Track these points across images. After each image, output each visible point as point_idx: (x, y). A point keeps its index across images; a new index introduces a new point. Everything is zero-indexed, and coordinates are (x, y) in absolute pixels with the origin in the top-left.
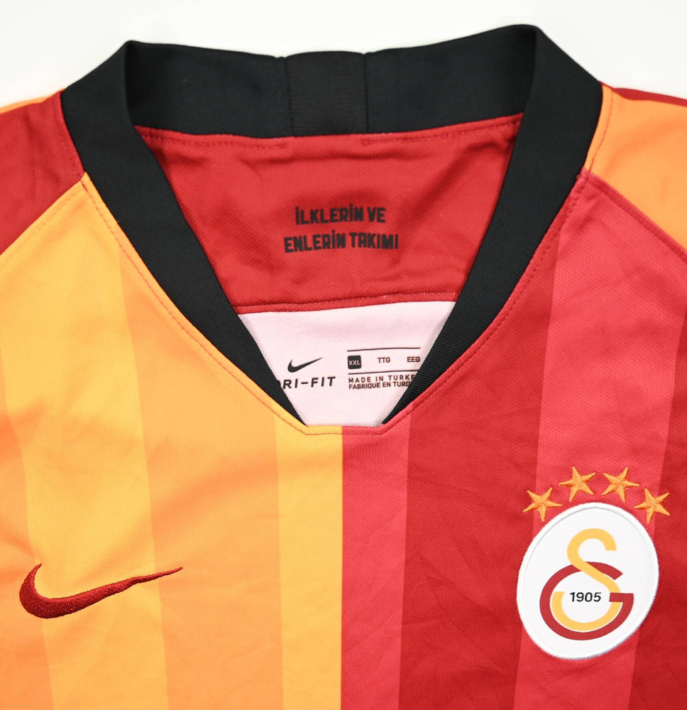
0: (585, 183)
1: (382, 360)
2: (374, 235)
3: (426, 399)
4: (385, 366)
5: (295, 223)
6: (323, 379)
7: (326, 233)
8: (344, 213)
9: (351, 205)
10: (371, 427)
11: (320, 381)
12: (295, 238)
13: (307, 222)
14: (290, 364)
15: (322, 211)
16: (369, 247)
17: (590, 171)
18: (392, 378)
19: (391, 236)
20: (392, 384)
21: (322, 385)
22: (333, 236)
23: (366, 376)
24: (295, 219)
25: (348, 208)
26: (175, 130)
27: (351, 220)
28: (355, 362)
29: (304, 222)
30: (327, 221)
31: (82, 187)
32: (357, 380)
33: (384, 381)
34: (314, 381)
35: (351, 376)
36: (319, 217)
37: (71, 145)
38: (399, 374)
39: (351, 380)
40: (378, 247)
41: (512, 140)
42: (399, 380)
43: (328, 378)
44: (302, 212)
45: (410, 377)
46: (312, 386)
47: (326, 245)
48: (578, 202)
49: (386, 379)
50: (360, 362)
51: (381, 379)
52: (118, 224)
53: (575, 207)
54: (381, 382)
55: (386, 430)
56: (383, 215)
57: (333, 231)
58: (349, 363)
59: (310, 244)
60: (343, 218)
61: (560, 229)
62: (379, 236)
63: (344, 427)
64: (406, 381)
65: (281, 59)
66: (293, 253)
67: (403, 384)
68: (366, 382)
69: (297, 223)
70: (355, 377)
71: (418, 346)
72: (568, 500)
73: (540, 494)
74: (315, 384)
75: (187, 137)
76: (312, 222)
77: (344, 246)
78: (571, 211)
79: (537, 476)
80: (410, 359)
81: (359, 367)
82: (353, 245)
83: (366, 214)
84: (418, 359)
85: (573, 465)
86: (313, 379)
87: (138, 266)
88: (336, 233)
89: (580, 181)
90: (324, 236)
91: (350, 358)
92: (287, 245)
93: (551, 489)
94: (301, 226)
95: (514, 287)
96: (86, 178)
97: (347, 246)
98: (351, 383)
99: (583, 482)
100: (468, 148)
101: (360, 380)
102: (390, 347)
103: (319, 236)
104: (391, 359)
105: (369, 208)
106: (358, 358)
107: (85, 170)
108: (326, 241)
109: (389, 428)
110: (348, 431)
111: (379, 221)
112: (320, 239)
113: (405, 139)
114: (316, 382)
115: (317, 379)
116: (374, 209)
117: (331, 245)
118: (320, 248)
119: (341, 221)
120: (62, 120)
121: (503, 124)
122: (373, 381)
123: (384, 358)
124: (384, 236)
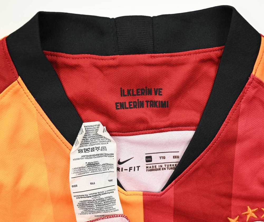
0: (252, 81)
1: (161, 158)
2: (157, 101)
3: (181, 178)
4: (163, 161)
5: (120, 96)
6: (135, 167)
7: (135, 101)
8: (143, 91)
9: (146, 87)
10: (156, 193)
11: (133, 169)
12: (120, 103)
13: (126, 96)
14: (119, 161)
15: (133, 90)
16: (155, 107)
17: (255, 75)
18: (166, 166)
19: (165, 102)
20: (166, 169)
21: (134, 171)
22: (138, 102)
23: (154, 165)
24: (120, 94)
25: (145, 89)
26: (63, 52)
27: (146, 95)
28: (149, 159)
29: (125, 96)
30: (135, 95)
31: (18, 83)
32: (150, 167)
33: (163, 167)
34: (130, 169)
35: (147, 166)
36: (131, 93)
37: (12, 63)
38: (169, 164)
39: (147, 167)
40: (159, 107)
41: (220, 58)
42: (169, 167)
43: (137, 167)
44: (124, 90)
45: (174, 165)
46: (130, 171)
47: (135, 107)
48: (249, 89)
49: (164, 166)
50: (151, 159)
51: (161, 166)
52: (36, 100)
53: (247, 92)
54: (161, 168)
55: (163, 194)
56: (161, 92)
57: (138, 100)
58: (146, 159)
59: (127, 106)
60: (142, 94)
61: (241, 101)
62: (159, 101)
63: (144, 192)
64: (172, 167)
65: (113, 19)
66: (120, 110)
67: (171, 168)
68: (154, 168)
69: (121, 96)
70: (149, 166)
71: (178, 151)
72: (246, 221)
73: (233, 218)
74: (131, 170)
75: (68, 55)
76: (128, 96)
77: (143, 107)
78: (246, 94)
79: (232, 210)
80: (174, 157)
81: (151, 161)
82: (147, 107)
83: (153, 92)
84: (178, 157)
85: (248, 205)
86: (130, 168)
87: (45, 119)
88: (139, 101)
89: (250, 80)
90: (134, 102)
91: (147, 157)
92: (117, 106)
93: (238, 216)
94: (123, 97)
95: (220, 128)
96: (19, 79)
97: (144, 107)
98: (147, 169)
99: (252, 212)
100: (200, 61)
101: (151, 167)
102: (165, 151)
103: (131, 102)
104: (166, 158)
105: (154, 89)
106: (151, 157)
107: (19, 75)
108: (135, 104)
109: (164, 193)
110: (146, 194)
111: (159, 95)
112: (132, 104)
113: (171, 56)
114: (132, 169)
115: (132, 167)
116: (157, 89)
117: (137, 107)
118: (132, 108)
119: (142, 95)
120: (7, 52)
121: (216, 50)
122: (158, 167)
123: (162, 157)
124: (162, 102)
